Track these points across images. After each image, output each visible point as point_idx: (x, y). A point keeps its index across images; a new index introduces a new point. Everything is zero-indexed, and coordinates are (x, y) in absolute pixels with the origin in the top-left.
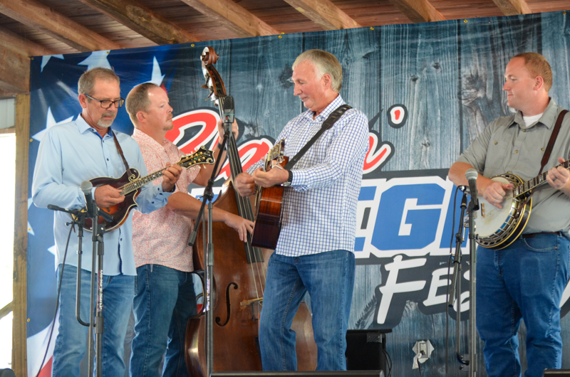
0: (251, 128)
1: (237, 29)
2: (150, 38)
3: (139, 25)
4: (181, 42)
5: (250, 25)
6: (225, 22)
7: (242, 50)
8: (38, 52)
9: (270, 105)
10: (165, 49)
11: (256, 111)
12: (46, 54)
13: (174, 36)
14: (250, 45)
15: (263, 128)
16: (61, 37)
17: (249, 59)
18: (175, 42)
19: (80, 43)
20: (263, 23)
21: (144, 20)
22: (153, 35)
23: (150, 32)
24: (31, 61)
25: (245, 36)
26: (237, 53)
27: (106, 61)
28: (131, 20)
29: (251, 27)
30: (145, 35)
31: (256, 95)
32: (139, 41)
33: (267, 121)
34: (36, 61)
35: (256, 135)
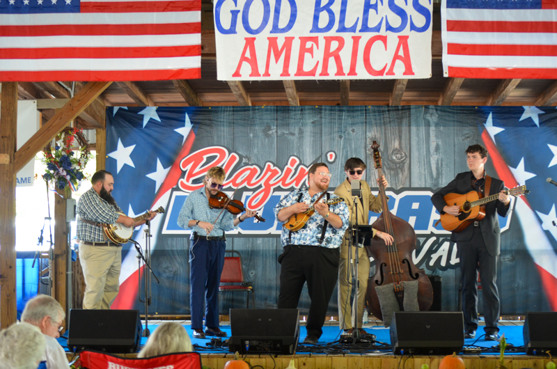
10: (193, 108)
24: (106, 109)
31: (249, 140)
35: (250, 163)
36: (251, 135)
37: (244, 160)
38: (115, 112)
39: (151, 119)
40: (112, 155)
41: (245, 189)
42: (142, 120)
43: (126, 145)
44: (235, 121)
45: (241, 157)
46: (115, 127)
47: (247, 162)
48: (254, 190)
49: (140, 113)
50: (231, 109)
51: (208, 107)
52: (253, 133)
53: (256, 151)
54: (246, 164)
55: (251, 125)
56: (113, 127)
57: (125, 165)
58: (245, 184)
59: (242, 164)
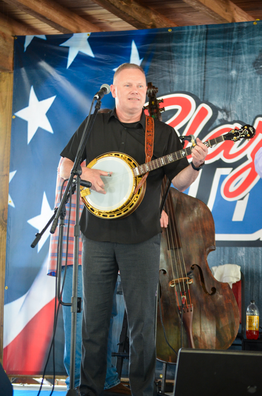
0: (225, 113)
1: (213, 15)
2: (129, 22)
3: (119, 9)
4: (158, 26)
5: (226, 11)
6: (203, 8)
7: (217, 35)
8: (21, 32)
9: (243, 91)
10: (143, 33)
11: (229, 96)
12: (29, 34)
13: (153, 21)
14: (225, 31)
15: (235, 113)
16: (44, 18)
17: (224, 45)
18: (153, 26)
19: (62, 24)
20: (239, 9)
21: (124, 4)
22: (133, 19)
23: (129, 16)
24: (15, 40)
25: (220, 22)
26: (213, 38)
27: (87, 43)
28: (111, 4)
29: (227, 13)
30: (124, 19)
31: (230, 81)
32: (118, 25)
33: (240, 107)
34: (20, 40)
35: (229, 120)
36: (234, 73)
37: (221, 116)
38: (27, 44)
39: (79, 52)
40: (21, 114)
41: (220, 164)
42: (66, 54)
43: (41, 97)
44: (209, 50)
45: (215, 110)
46: (26, 69)
47: (225, 117)
48: (234, 166)
49: (64, 44)
50: (204, 29)
51: (166, 29)
52: (238, 70)
53: (239, 99)
54: (224, 122)
55: (234, 54)
56: (23, 70)
57: (40, 130)
58: (221, 156)
59: (217, 122)
